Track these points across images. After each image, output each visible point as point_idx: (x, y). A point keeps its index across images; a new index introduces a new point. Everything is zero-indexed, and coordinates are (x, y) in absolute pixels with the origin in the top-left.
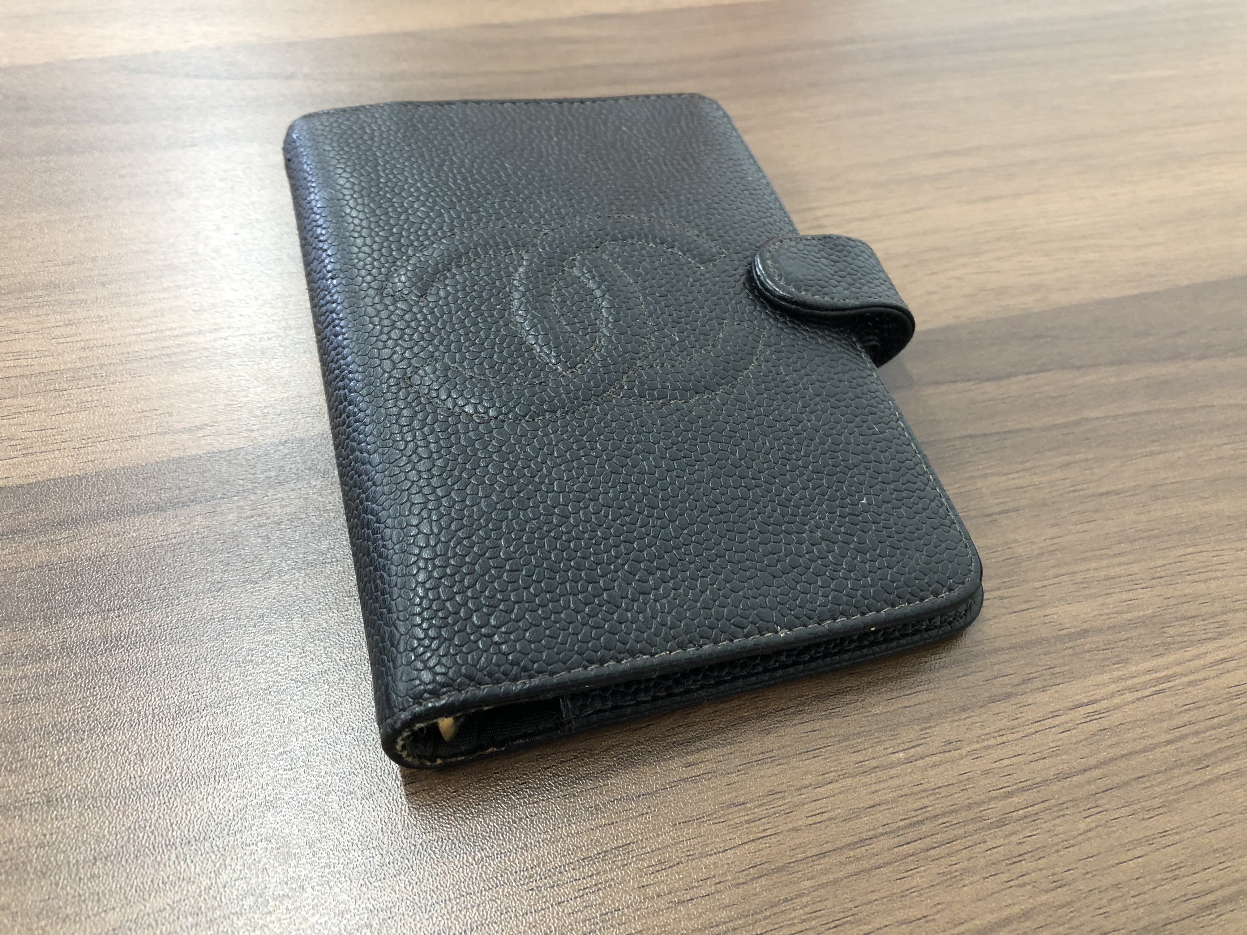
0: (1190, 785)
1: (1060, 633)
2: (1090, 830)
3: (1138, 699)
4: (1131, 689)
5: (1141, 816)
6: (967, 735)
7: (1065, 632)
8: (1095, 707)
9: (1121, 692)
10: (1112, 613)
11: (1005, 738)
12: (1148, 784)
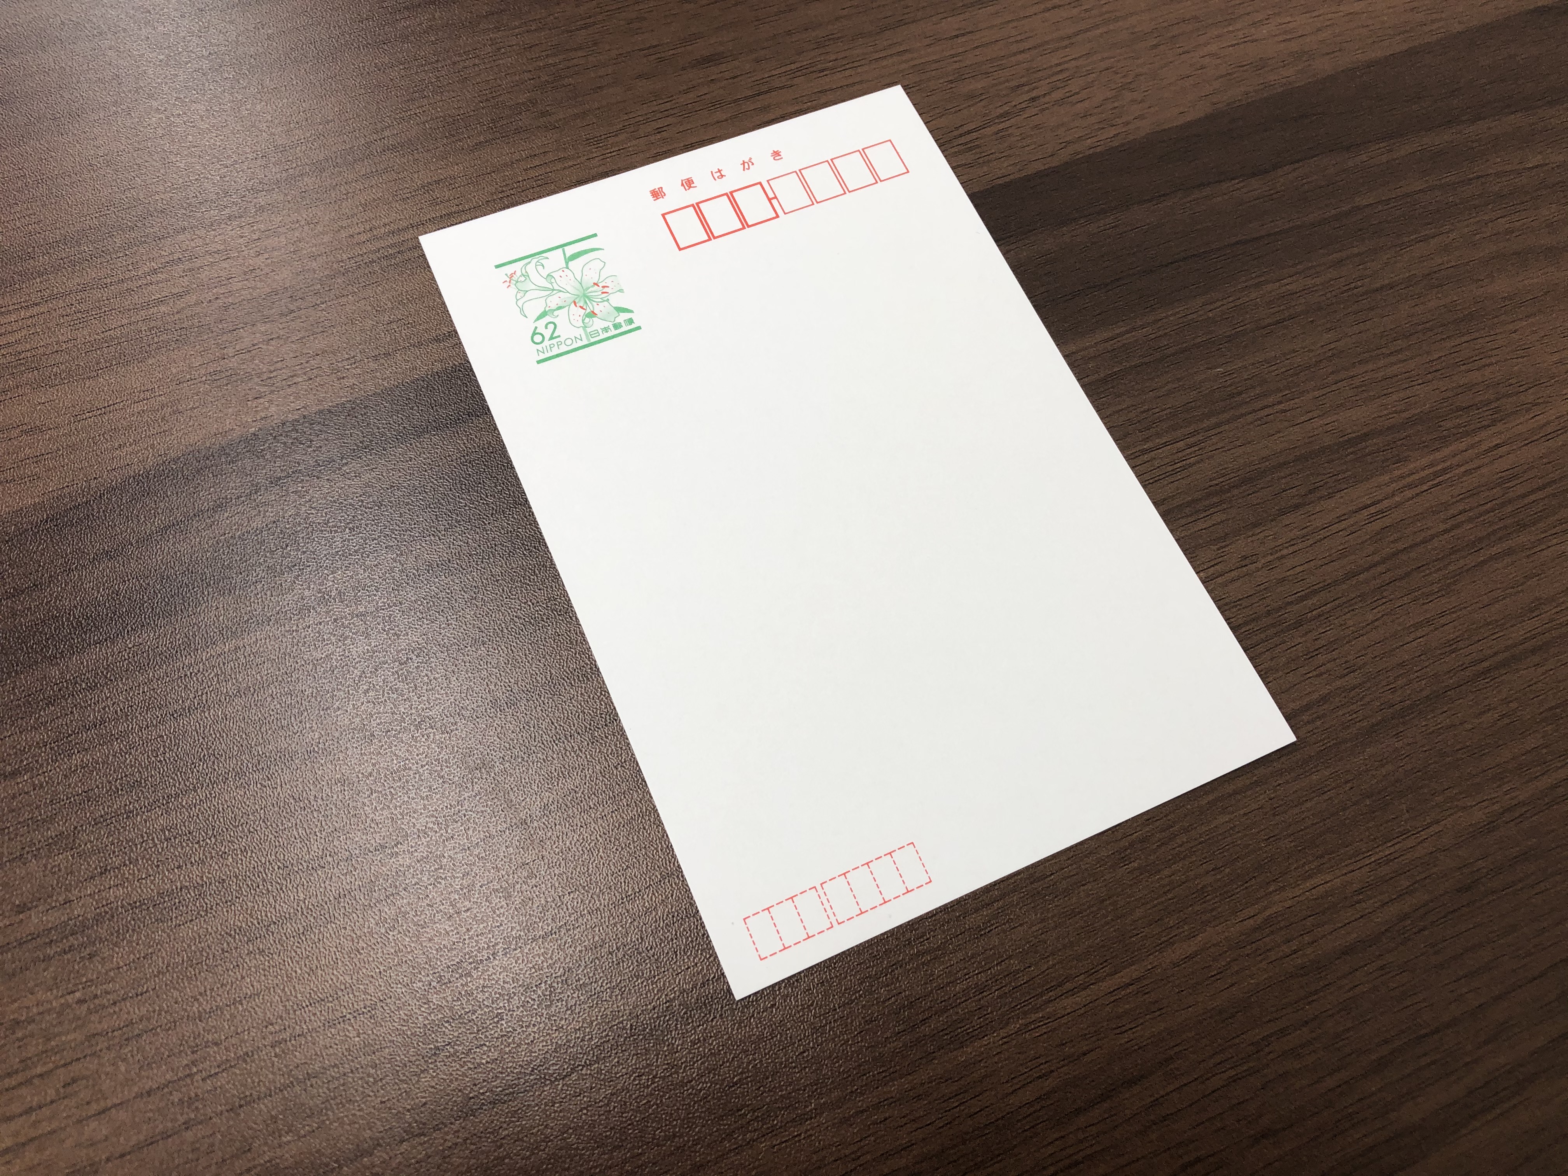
0: (1466, 568)
1: (1341, 440)
2: (1377, 620)
3: (1417, 495)
4: (1410, 486)
5: (1421, 601)
6: (1261, 548)
7: (1346, 438)
8: (1379, 507)
9: (1401, 490)
10: (1390, 413)
11: (1296, 548)
12: (1428, 572)
